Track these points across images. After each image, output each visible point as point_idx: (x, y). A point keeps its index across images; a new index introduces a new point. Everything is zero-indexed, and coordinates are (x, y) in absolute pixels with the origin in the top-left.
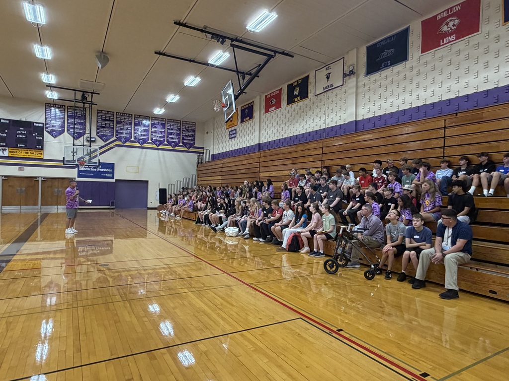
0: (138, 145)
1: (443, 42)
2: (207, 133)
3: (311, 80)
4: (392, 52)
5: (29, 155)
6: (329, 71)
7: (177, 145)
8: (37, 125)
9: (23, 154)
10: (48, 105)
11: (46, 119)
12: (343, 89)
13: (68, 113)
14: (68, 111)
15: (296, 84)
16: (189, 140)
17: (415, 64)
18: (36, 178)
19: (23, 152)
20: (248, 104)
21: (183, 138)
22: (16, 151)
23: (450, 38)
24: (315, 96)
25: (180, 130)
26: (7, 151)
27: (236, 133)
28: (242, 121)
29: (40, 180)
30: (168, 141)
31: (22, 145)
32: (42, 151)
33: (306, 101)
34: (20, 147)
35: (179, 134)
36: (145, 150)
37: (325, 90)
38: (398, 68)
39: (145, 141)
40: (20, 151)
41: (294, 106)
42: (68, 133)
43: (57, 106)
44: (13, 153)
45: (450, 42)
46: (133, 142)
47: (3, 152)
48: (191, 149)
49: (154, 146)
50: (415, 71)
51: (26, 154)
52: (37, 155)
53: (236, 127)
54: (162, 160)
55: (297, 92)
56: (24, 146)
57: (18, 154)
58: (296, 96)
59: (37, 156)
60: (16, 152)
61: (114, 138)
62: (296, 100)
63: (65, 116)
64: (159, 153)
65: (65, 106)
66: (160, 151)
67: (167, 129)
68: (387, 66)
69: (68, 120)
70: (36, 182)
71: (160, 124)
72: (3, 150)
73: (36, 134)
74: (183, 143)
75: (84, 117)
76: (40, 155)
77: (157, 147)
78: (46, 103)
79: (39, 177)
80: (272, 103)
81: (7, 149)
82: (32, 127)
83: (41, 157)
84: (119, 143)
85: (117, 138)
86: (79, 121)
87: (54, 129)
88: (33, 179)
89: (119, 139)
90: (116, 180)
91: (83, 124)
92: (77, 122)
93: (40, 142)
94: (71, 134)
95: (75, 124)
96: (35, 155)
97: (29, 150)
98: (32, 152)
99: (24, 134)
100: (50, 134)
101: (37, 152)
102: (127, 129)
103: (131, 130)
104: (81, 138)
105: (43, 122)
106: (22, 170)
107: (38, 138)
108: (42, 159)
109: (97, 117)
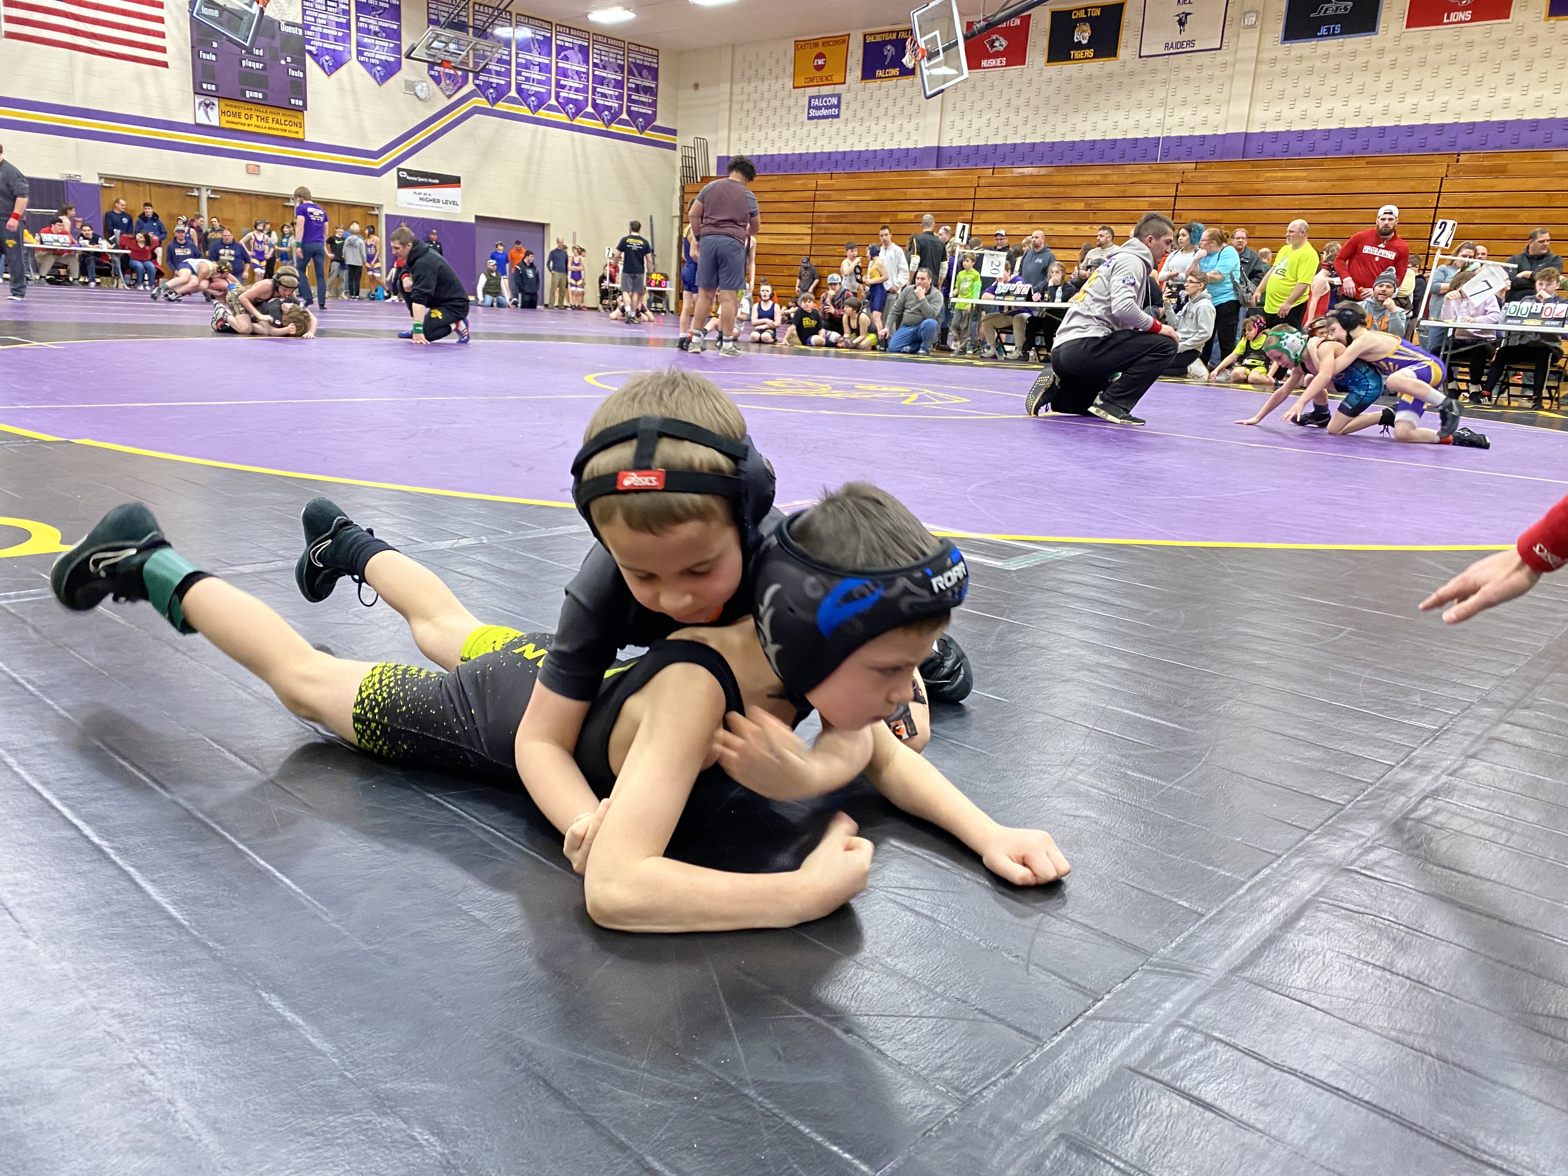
0: (524, 111)
1: (1448, 18)
2: (696, 86)
3: (1130, 17)
4: (1346, 8)
5: (270, 125)
6: (1186, 8)
7: (615, 117)
8: (289, 29)
9: (253, 122)
11: (304, 11)
12: (1220, 57)
15: (1082, 15)
16: (643, 103)
17: (1389, 45)
19: (255, 113)
20: (898, 32)
21: (630, 100)
22: (238, 111)
23: (1461, 16)
24: (1140, 57)
25: (623, 72)
26: (216, 109)
27: (838, 106)
28: (868, 74)
30: (595, 105)
31: (256, 95)
32: (300, 116)
33: (1108, 65)
34: (253, 102)
35: (619, 84)
36: (541, 128)
37: (1172, 51)
38: (1356, 42)
39: (541, 101)
40: (249, 113)
41: (1068, 69)
42: (360, 62)
44: (231, 119)
45: (1461, 22)
46: (513, 101)
47: (207, 114)
48: (649, 134)
49: (562, 118)
50: (1387, 59)
51: (263, 124)
52: (288, 128)
53: (838, 89)
54: (580, 161)
55: (1083, 35)
56: (260, 96)
57: (243, 120)
58: (1079, 46)
59: (290, 132)
60: (239, 115)
61: (469, 87)
62: (1077, 54)
63: (349, 5)
64: (573, 140)
66: (577, 135)
67: (595, 65)
68: (1334, 34)
69: (358, 18)
71: (576, 49)
72: (207, 106)
73: (289, 59)
74: (630, 112)
75: (395, 13)
76: (294, 129)
77: (569, 122)
80: (992, 46)
81: (216, 102)
82: (278, 37)
83: (300, 136)
84: (481, 102)
85: (476, 85)
86: (386, 25)
87: (326, 45)
88: (279, 202)
89: (482, 89)
90: (477, 217)
91: (395, 35)
92: (381, 27)
93: (300, 88)
94: (369, 66)
95: (376, 33)
96: (284, 127)
97: (269, 109)
98: (276, 117)
99: (258, 59)
100: (318, 62)
101: (289, 119)
102: (500, 61)
103: (509, 63)
104: (392, 81)
105: (299, 21)
106: (256, 172)
107: (292, 73)
108: (302, 140)
109: (428, 13)
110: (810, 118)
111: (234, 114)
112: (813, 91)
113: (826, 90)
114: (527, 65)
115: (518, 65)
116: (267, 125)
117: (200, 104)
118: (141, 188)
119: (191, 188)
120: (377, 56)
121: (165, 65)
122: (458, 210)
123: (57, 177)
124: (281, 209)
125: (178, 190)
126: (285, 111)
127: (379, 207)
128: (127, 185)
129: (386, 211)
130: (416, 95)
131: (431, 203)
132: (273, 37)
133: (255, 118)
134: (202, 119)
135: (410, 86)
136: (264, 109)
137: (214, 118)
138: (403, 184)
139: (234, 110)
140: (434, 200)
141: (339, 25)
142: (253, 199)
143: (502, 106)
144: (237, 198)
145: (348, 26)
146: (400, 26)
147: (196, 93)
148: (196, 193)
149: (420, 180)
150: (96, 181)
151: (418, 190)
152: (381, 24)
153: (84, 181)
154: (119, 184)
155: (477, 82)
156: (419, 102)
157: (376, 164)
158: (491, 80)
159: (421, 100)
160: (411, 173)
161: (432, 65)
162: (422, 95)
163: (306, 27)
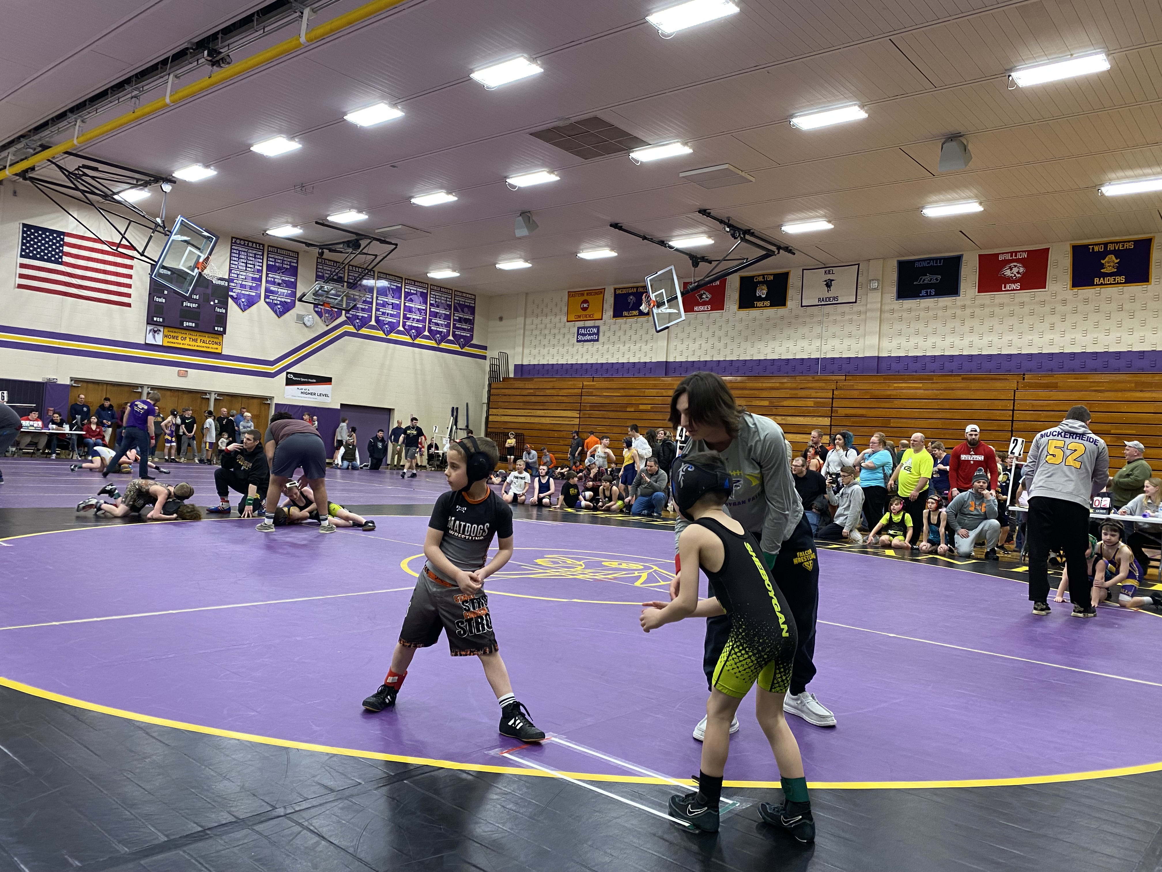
0: (380, 334)
1: (1005, 287)
2: (501, 319)
3: (793, 281)
4: (937, 279)
5: (199, 344)
6: (830, 277)
7: (444, 338)
8: (219, 282)
9: (187, 342)
10: (235, 243)
11: (230, 271)
12: (856, 308)
13: (267, 260)
14: (268, 257)
15: (761, 279)
16: (464, 329)
17: (968, 303)
18: (205, 393)
19: (188, 336)
20: (637, 288)
21: (455, 327)
22: (176, 335)
23: (1013, 286)
24: (802, 306)
25: (450, 309)
26: (161, 334)
27: (598, 334)
28: (617, 314)
29: (213, 397)
30: (430, 331)
31: (190, 324)
32: (220, 338)
33: (780, 311)
34: (188, 329)
35: (447, 317)
36: (392, 345)
37: (823, 303)
38: (945, 301)
39: (393, 328)
40: (184, 336)
41: (754, 313)
42: (267, 302)
43: (250, 244)
44: (171, 340)
45: (1014, 290)
46: (372, 327)
47: (154, 337)
48: (467, 349)
49: (407, 339)
50: (968, 311)
51: (194, 343)
52: (211, 346)
53: (597, 323)
54: (418, 367)
55: (762, 292)
56: (194, 325)
57: (180, 341)
58: (760, 299)
59: (212, 348)
60: (177, 338)
61: (343, 318)
62: (760, 304)
63: (262, 267)
64: (414, 353)
65: (263, 245)
66: (417, 350)
67: (431, 305)
68: (930, 295)
69: (267, 274)
70: (204, 401)
71: (419, 294)
72: (155, 332)
73: (216, 301)
74: (454, 335)
75: (294, 271)
76: (215, 346)
77: (411, 341)
78: (232, 238)
79: (210, 393)
80: (701, 298)
81: (162, 330)
82: (210, 287)
83: (219, 351)
84: (351, 329)
85: (347, 317)
86: (287, 279)
87: (243, 292)
88: (199, 395)
89: (350, 321)
90: (342, 405)
91: (293, 285)
92: (283, 280)
93: (222, 320)
94: (272, 305)
95: (279, 284)
96: (208, 345)
97: (198, 334)
98: (203, 338)
99: (195, 301)
100: (236, 303)
101: (212, 340)
102: (365, 302)
103: (372, 303)
104: (287, 315)
105: (227, 277)
106: (185, 375)
107: (218, 310)
108: (220, 354)
109: (317, 271)
110: (578, 341)
111: (173, 337)
112: (581, 324)
113: (589, 323)
114: (384, 305)
115: (377, 304)
116: (196, 344)
117: (150, 331)
118: (101, 387)
119: (137, 386)
120: (279, 299)
121: (129, 305)
122: (328, 400)
123: (40, 380)
124: (199, 401)
125: (126, 389)
126: (209, 335)
127: (271, 398)
128: (90, 385)
129: (276, 401)
130: (304, 324)
131: (309, 396)
132: (207, 287)
133: (188, 339)
134: (150, 340)
135: (300, 318)
136: (195, 333)
137: (159, 340)
138: (289, 382)
139: (174, 334)
140: (311, 394)
141: (254, 279)
142: (180, 394)
143: (364, 331)
144: (169, 393)
145: (260, 279)
146: (296, 280)
147: (148, 323)
148: (140, 390)
149: (302, 380)
150: (68, 382)
151: (300, 387)
152: (283, 278)
153: (59, 382)
154: (85, 384)
155: (348, 315)
156: (306, 328)
157: (273, 369)
158: (358, 314)
159: (307, 327)
160: (295, 375)
161: (316, 305)
162: (308, 324)
163: (230, 280)
